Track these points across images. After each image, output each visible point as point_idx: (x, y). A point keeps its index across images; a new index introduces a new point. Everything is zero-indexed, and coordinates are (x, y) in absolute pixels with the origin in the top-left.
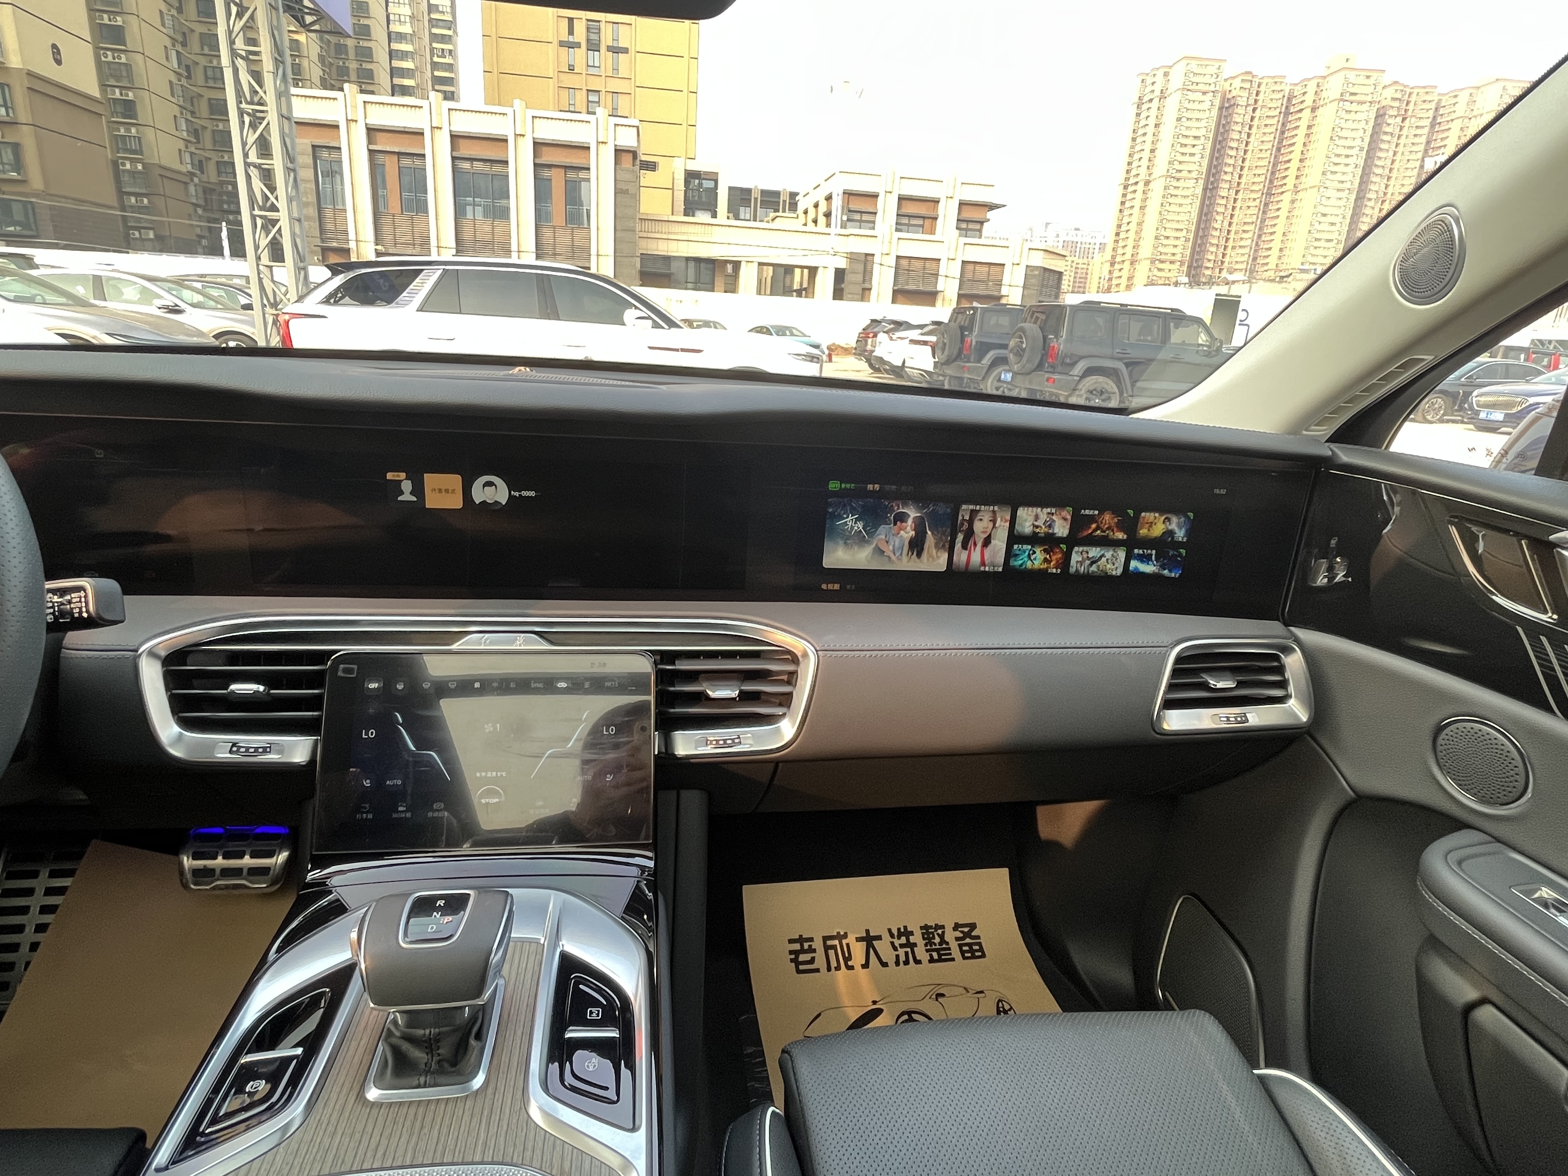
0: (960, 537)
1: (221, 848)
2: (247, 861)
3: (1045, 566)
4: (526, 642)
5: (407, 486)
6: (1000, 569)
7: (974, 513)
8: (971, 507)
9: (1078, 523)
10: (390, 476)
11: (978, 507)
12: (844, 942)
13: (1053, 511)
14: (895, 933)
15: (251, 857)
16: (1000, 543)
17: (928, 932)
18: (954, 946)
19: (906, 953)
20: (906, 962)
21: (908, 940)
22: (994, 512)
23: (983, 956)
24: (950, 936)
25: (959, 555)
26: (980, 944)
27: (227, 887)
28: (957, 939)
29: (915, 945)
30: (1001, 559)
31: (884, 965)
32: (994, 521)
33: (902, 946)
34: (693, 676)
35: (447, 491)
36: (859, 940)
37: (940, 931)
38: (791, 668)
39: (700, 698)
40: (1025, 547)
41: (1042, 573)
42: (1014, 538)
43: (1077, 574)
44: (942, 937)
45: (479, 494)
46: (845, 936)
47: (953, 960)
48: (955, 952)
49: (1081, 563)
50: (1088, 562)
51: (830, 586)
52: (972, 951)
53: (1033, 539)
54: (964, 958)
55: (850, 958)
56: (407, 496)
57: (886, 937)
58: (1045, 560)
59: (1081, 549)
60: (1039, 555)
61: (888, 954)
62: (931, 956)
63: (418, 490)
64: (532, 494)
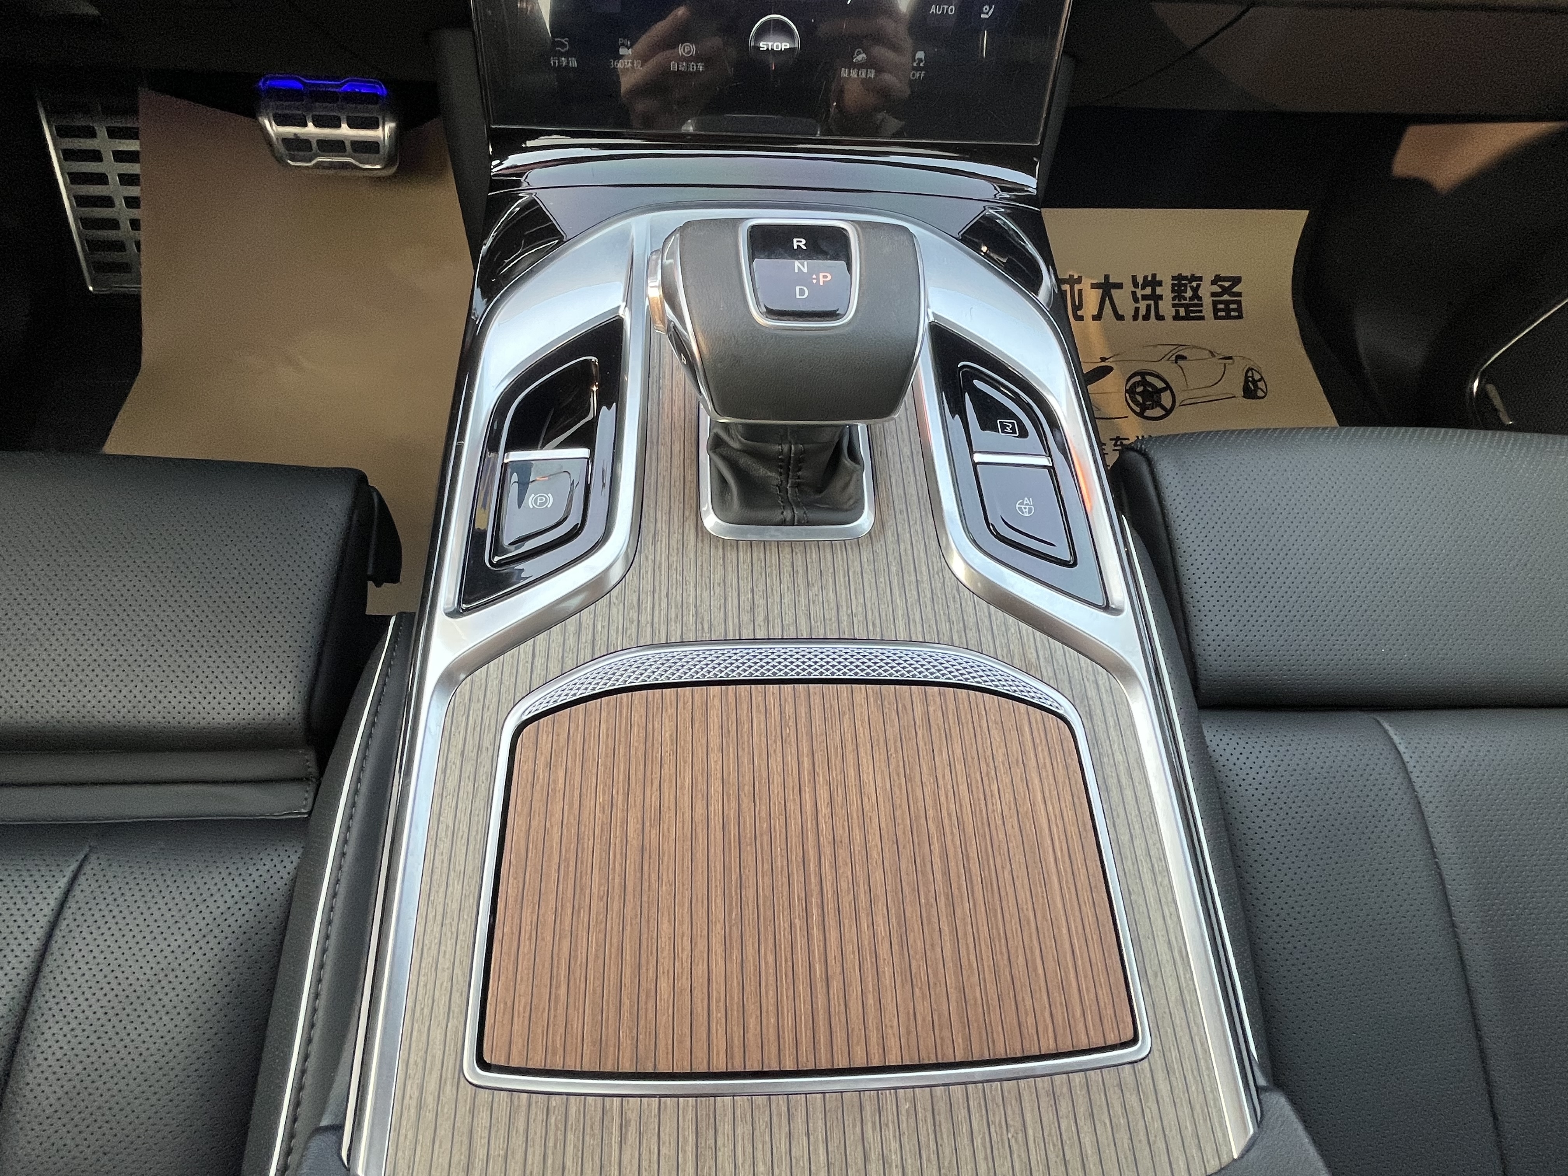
1: (307, 109)
2: (345, 131)
12: (1077, 287)
14: (1140, 281)
15: (351, 125)
17: (1180, 283)
18: (1207, 301)
19: (1149, 307)
20: (1146, 317)
21: (1154, 290)
23: (1240, 317)
24: (1206, 290)
26: (1239, 303)
28: (1213, 294)
29: (1160, 297)
31: (1120, 318)
33: (1144, 297)
36: (1094, 286)
37: (1194, 284)
44: (1195, 290)
46: (1079, 280)
47: (1202, 318)
48: (1207, 309)
52: (1228, 310)
54: (1216, 317)
55: (1080, 307)
57: (1128, 287)
61: (1125, 305)
62: (1177, 312)
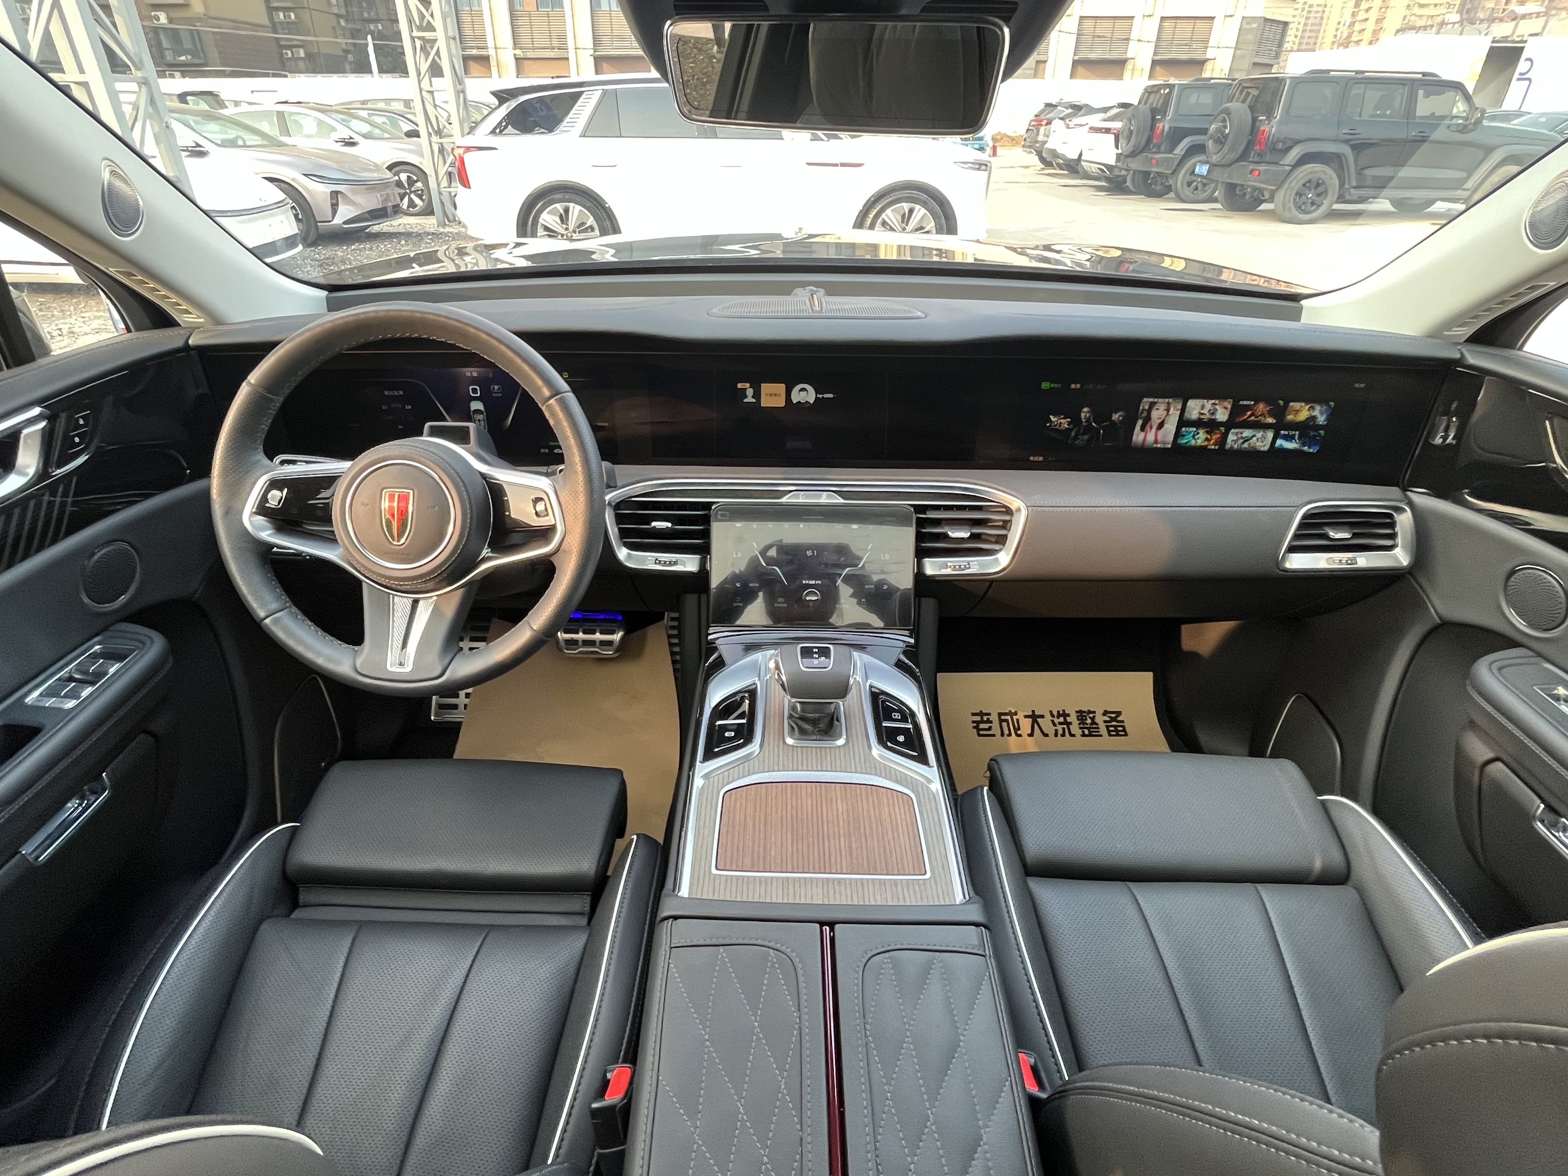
0: (1140, 422)
1: (581, 626)
2: (598, 636)
3: (1206, 443)
4: (828, 497)
5: (750, 392)
6: (1169, 446)
7: (1152, 405)
8: (1151, 400)
9: (1236, 411)
10: (740, 386)
11: (1156, 400)
12: (1015, 718)
13: (1217, 402)
14: (1056, 714)
15: (601, 633)
16: (1171, 427)
17: (1082, 715)
18: (1102, 726)
19: (1064, 729)
20: (1063, 735)
21: (1065, 719)
22: (1169, 404)
23: (1126, 735)
24: (1100, 719)
25: (1137, 435)
26: (1123, 727)
27: (587, 652)
28: (1105, 722)
29: (1071, 723)
30: (1171, 438)
31: (1046, 735)
32: (1168, 410)
33: (1060, 723)
34: (937, 522)
35: (775, 395)
36: (1026, 717)
37: (1091, 715)
38: (1007, 518)
39: (944, 537)
40: (1191, 429)
41: (1203, 448)
42: (1183, 423)
43: (1232, 451)
44: (1093, 719)
45: (797, 396)
46: (1016, 713)
47: (1101, 736)
48: (1103, 730)
49: (1235, 441)
50: (1241, 441)
51: (1036, 459)
52: (1116, 731)
53: (1199, 424)
54: (1110, 735)
55: (1019, 729)
56: (750, 399)
57: (1048, 717)
58: (1207, 439)
59: (1237, 430)
60: (1202, 435)
61: (1048, 728)
62: (1083, 732)
63: (757, 395)
64: (831, 396)
